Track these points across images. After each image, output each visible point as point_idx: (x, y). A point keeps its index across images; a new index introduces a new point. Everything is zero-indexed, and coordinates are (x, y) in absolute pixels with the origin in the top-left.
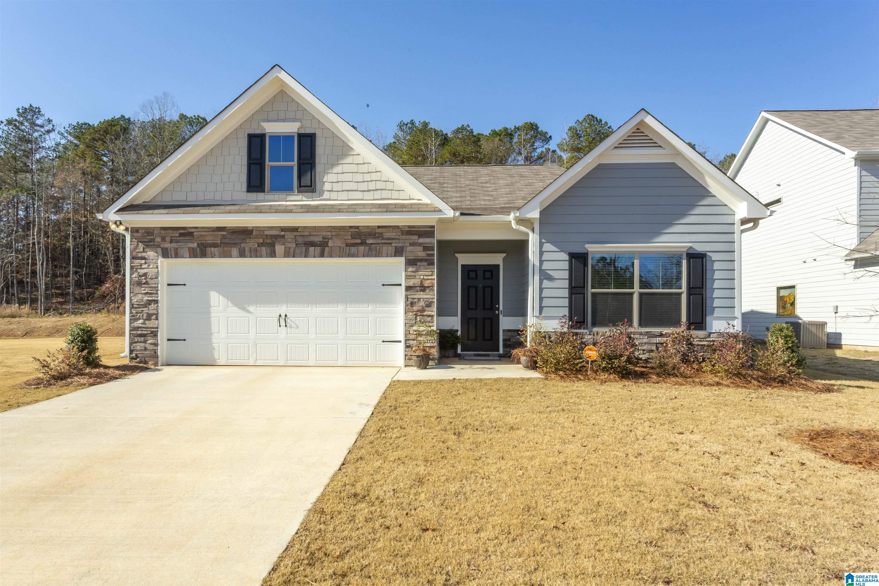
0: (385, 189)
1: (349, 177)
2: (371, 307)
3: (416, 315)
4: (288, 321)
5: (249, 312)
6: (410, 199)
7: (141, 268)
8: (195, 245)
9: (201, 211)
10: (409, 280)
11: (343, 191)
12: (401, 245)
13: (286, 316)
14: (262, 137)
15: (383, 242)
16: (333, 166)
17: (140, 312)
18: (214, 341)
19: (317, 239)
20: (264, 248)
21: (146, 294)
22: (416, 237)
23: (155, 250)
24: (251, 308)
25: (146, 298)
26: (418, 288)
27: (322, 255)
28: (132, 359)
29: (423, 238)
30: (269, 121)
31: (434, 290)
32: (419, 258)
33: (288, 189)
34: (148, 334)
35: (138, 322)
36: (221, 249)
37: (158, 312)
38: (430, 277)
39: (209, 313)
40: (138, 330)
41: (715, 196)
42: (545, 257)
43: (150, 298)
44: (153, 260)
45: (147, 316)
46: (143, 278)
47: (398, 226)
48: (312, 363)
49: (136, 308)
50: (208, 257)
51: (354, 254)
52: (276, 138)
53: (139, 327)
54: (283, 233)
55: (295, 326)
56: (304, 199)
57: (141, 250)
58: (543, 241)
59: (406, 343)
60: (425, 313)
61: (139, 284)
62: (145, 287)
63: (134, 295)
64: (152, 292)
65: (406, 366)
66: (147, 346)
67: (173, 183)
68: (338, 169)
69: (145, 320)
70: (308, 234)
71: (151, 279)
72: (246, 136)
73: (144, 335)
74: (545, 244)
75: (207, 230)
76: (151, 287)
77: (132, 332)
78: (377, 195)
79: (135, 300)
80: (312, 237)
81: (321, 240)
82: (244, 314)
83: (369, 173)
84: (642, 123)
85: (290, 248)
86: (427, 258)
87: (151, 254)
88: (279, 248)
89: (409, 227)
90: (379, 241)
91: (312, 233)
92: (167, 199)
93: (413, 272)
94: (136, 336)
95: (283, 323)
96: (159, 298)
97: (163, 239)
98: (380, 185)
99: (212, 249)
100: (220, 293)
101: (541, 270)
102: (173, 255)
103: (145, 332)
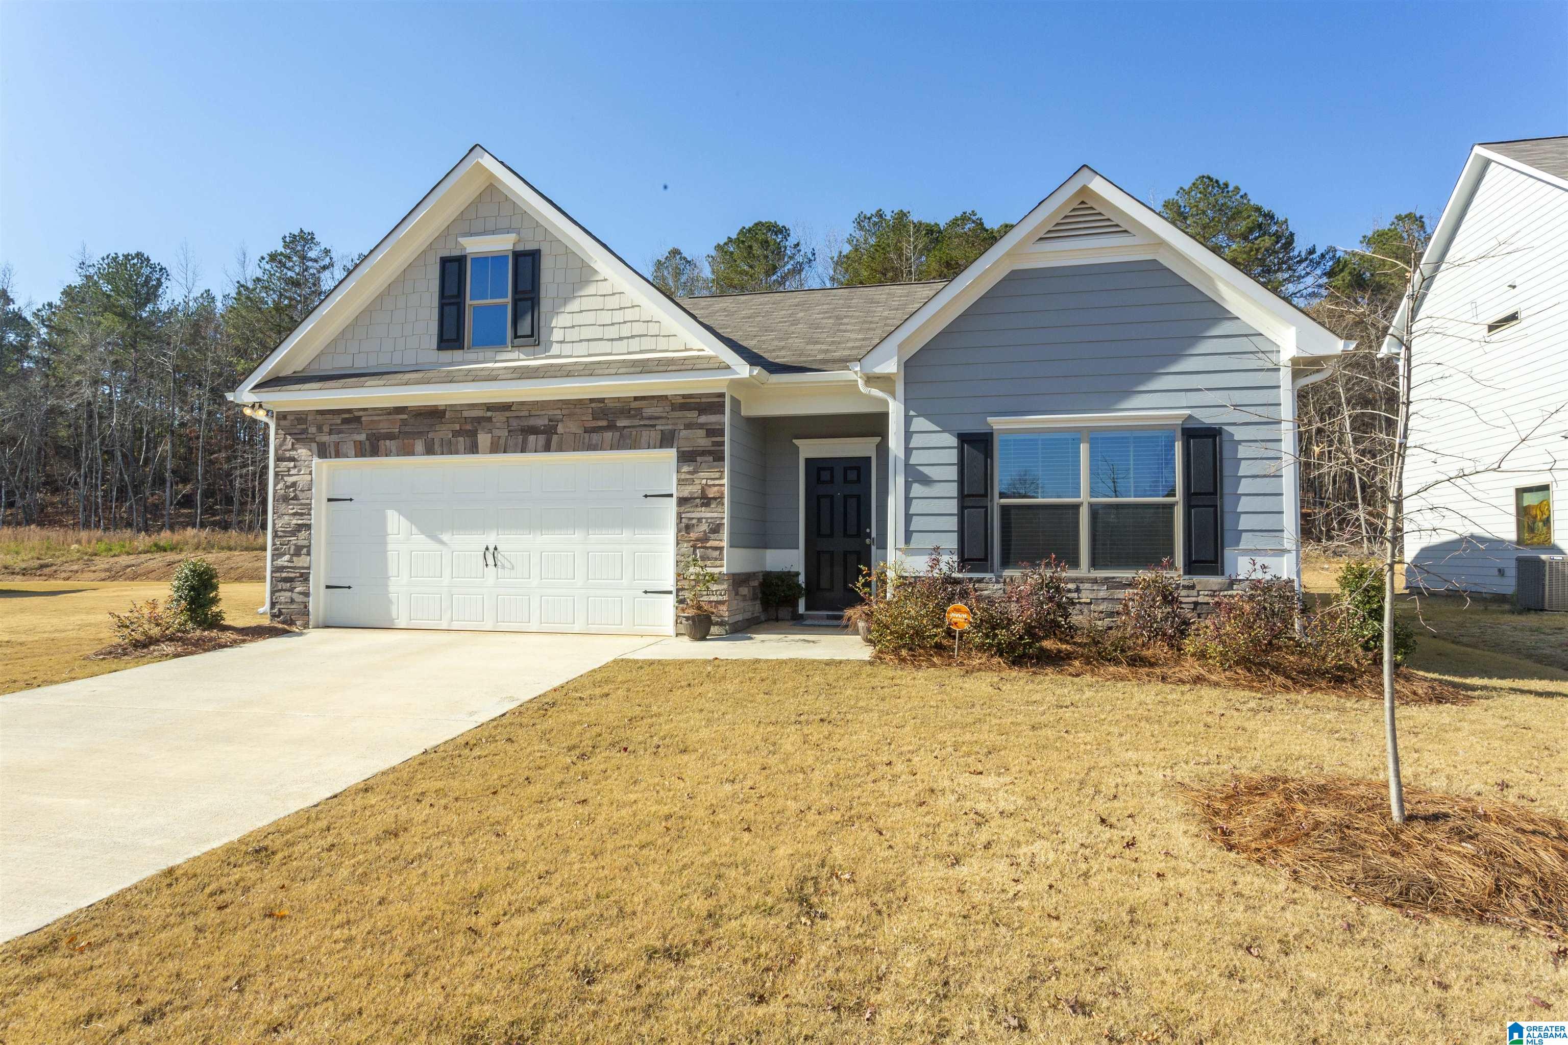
0: (647, 335)
1: (590, 318)
2: (626, 534)
3: (695, 547)
4: (499, 557)
5: (441, 542)
6: (686, 350)
7: (289, 475)
8: (362, 437)
9: (368, 384)
10: (683, 487)
11: (581, 341)
12: (670, 427)
13: (496, 549)
14: (461, 260)
15: (642, 423)
16: (566, 300)
17: (286, 542)
18: (391, 589)
19: (541, 422)
20: (461, 439)
21: (295, 514)
22: (694, 414)
23: (309, 447)
24: (445, 537)
25: (294, 522)
26: (698, 501)
27: (547, 448)
28: (274, 616)
29: (705, 414)
30: (471, 235)
31: (723, 504)
32: (701, 449)
33: (495, 342)
34: (296, 577)
35: (283, 559)
36: (399, 442)
37: (310, 542)
38: (717, 482)
39: (384, 543)
40: (282, 571)
41: (1238, 318)
42: (916, 441)
43: (300, 522)
44: (305, 461)
45: (295, 550)
46: (291, 490)
47: (667, 396)
48: (534, 627)
49: (281, 537)
50: (381, 456)
51: (597, 445)
52: (482, 260)
53: (284, 567)
54: (489, 414)
55: (509, 566)
56: (522, 356)
57: (290, 446)
58: (912, 413)
59: (677, 595)
60: (709, 544)
61: (286, 499)
62: (294, 505)
63: (279, 517)
64: (303, 511)
65: (677, 635)
66: (295, 596)
67: (335, 342)
68: (574, 306)
69: (292, 555)
70: (526, 413)
71: (302, 491)
72: (438, 261)
73: (291, 580)
74: (915, 420)
75: (380, 412)
76: (301, 504)
77: (274, 575)
78: (634, 345)
79: (279, 524)
80: (531, 418)
81: (546, 422)
82: (436, 546)
83: (621, 309)
84: (1084, 190)
85: (499, 438)
86: (713, 448)
87: (302, 452)
88: (484, 439)
89: (684, 396)
90: (636, 422)
91: (533, 413)
92: (327, 367)
93: (689, 473)
94: (280, 581)
95: (491, 560)
96: (312, 521)
97: (320, 429)
98: (638, 329)
99: (388, 442)
100: (400, 513)
101: (907, 465)
102: (333, 453)
103: (292, 575)
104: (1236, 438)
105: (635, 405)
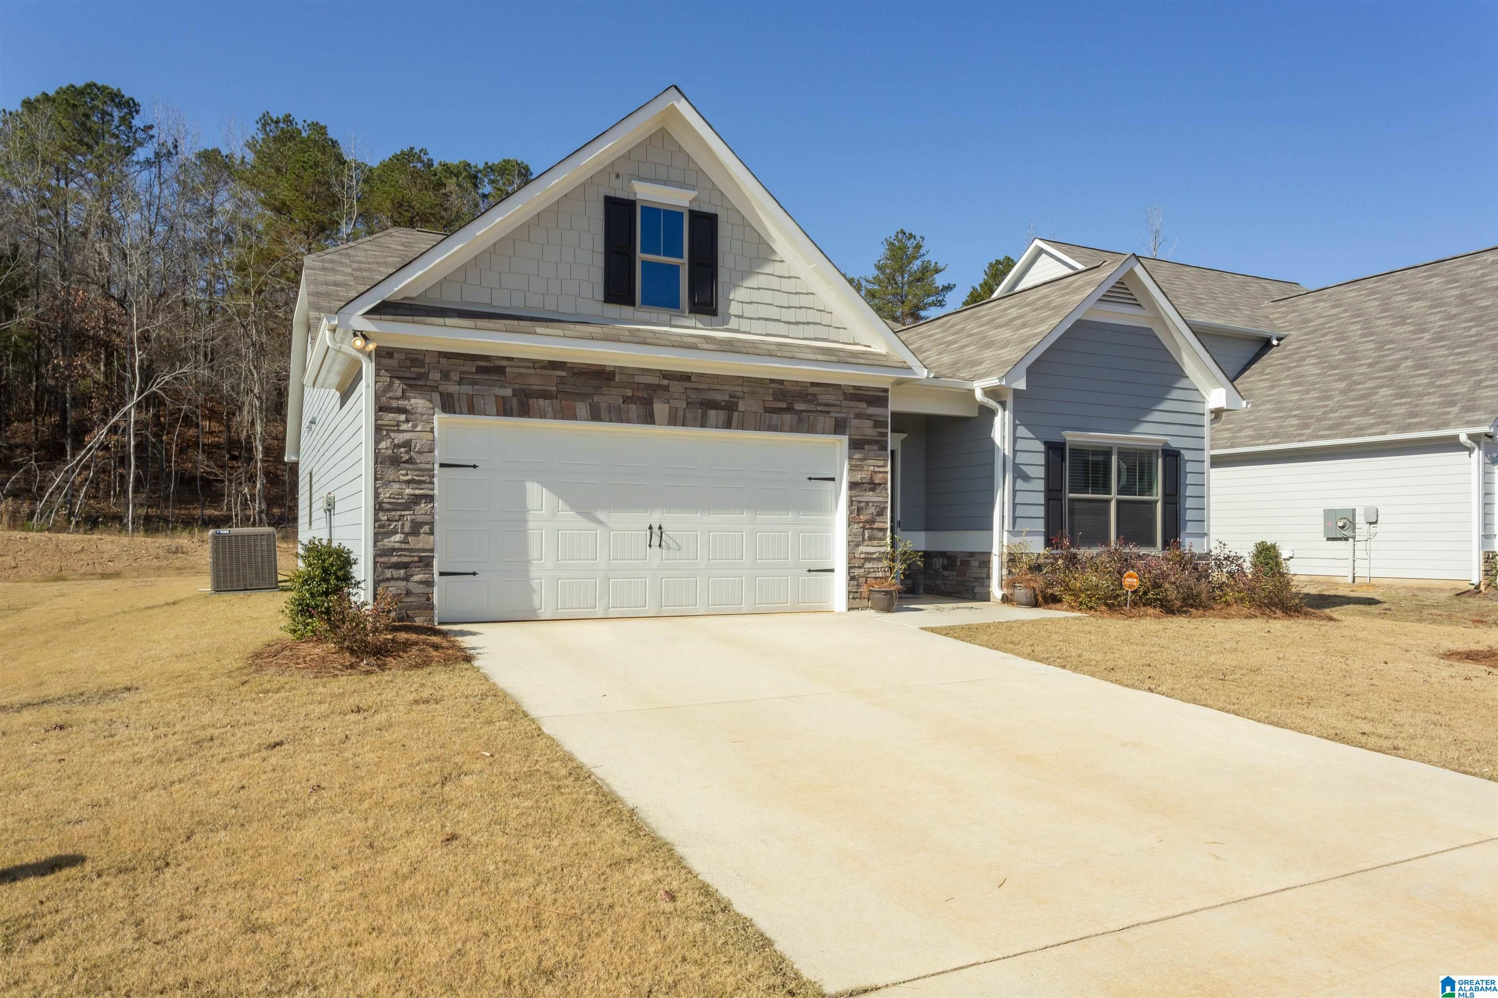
0: (820, 324)
1: (767, 296)
2: (792, 515)
3: (864, 528)
4: (664, 537)
5: (599, 522)
6: (855, 344)
7: (399, 431)
8: (508, 392)
10: (854, 473)
11: (759, 319)
12: (843, 415)
13: (660, 528)
14: (629, 205)
15: (819, 408)
16: (749, 272)
17: (397, 518)
18: (533, 574)
19: (720, 397)
20: (633, 407)
21: (409, 482)
22: (863, 405)
23: (428, 397)
24: (601, 515)
25: (407, 491)
26: (867, 485)
27: (728, 425)
29: (872, 406)
30: (640, 179)
31: (887, 490)
32: (869, 438)
33: (672, 304)
34: (412, 562)
35: (393, 539)
36: (556, 402)
37: (433, 518)
38: (882, 469)
39: (525, 521)
40: (392, 555)
41: (1188, 377)
42: (1021, 445)
43: (417, 492)
44: (422, 415)
45: (411, 527)
46: (402, 450)
47: (840, 385)
48: (700, 609)
49: (388, 510)
50: (534, 417)
51: (777, 426)
52: (652, 212)
53: (394, 550)
54: (665, 382)
55: (676, 546)
56: (699, 325)
57: (399, 393)
58: (1017, 422)
59: (849, 573)
60: (876, 525)
61: (395, 461)
62: (407, 469)
63: (384, 484)
64: (422, 478)
65: (850, 609)
66: (411, 586)
67: (464, 268)
68: (753, 282)
69: (407, 534)
70: (705, 386)
71: (420, 452)
72: (602, 199)
73: (405, 566)
74: (1019, 427)
75: (531, 364)
76: (419, 470)
77: (378, 559)
78: (809, 331)
79: (385, 494)
80: (711, 392)
81: (727, 398)
82: (591, 525)
83: (797, 293)
84: (1132, 272)
85: (677, 409)
86: (879, 438)
87: (418, 403)
88: (660, 408)
89: (855, 387)
90: (812, 407)
91: (714, 386)
92: (451, 298)
93: (860, 460)
94: (389, 568)
95: (656, 540)
96: (436, 492)
97: (445, 376)
98: (812, 316)
99: (541, 401)
100: (543, 484)
101: (1014, 463)
102: (465, 408)
103: (407, 559)
104: (1186, 458)
105: (812, 390)
